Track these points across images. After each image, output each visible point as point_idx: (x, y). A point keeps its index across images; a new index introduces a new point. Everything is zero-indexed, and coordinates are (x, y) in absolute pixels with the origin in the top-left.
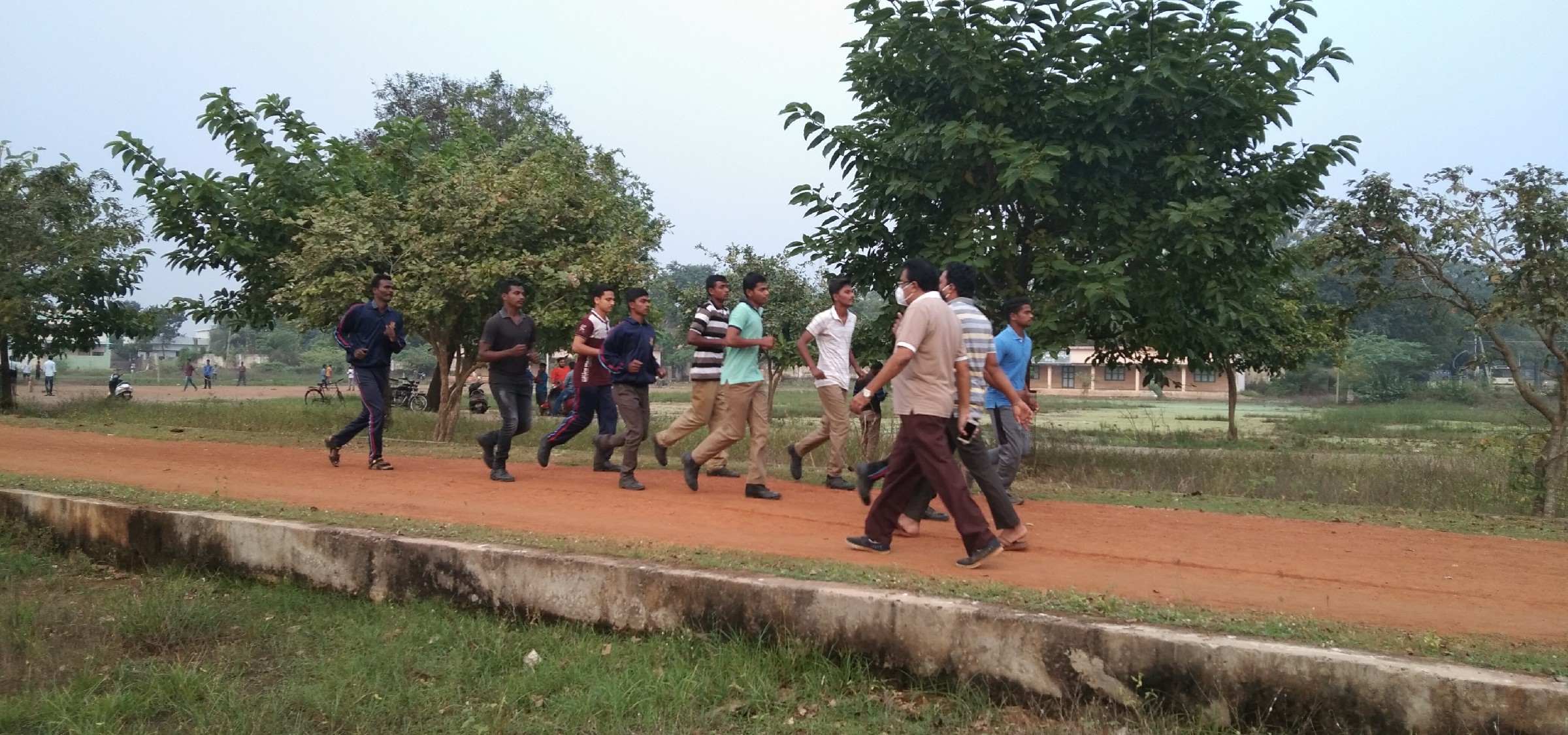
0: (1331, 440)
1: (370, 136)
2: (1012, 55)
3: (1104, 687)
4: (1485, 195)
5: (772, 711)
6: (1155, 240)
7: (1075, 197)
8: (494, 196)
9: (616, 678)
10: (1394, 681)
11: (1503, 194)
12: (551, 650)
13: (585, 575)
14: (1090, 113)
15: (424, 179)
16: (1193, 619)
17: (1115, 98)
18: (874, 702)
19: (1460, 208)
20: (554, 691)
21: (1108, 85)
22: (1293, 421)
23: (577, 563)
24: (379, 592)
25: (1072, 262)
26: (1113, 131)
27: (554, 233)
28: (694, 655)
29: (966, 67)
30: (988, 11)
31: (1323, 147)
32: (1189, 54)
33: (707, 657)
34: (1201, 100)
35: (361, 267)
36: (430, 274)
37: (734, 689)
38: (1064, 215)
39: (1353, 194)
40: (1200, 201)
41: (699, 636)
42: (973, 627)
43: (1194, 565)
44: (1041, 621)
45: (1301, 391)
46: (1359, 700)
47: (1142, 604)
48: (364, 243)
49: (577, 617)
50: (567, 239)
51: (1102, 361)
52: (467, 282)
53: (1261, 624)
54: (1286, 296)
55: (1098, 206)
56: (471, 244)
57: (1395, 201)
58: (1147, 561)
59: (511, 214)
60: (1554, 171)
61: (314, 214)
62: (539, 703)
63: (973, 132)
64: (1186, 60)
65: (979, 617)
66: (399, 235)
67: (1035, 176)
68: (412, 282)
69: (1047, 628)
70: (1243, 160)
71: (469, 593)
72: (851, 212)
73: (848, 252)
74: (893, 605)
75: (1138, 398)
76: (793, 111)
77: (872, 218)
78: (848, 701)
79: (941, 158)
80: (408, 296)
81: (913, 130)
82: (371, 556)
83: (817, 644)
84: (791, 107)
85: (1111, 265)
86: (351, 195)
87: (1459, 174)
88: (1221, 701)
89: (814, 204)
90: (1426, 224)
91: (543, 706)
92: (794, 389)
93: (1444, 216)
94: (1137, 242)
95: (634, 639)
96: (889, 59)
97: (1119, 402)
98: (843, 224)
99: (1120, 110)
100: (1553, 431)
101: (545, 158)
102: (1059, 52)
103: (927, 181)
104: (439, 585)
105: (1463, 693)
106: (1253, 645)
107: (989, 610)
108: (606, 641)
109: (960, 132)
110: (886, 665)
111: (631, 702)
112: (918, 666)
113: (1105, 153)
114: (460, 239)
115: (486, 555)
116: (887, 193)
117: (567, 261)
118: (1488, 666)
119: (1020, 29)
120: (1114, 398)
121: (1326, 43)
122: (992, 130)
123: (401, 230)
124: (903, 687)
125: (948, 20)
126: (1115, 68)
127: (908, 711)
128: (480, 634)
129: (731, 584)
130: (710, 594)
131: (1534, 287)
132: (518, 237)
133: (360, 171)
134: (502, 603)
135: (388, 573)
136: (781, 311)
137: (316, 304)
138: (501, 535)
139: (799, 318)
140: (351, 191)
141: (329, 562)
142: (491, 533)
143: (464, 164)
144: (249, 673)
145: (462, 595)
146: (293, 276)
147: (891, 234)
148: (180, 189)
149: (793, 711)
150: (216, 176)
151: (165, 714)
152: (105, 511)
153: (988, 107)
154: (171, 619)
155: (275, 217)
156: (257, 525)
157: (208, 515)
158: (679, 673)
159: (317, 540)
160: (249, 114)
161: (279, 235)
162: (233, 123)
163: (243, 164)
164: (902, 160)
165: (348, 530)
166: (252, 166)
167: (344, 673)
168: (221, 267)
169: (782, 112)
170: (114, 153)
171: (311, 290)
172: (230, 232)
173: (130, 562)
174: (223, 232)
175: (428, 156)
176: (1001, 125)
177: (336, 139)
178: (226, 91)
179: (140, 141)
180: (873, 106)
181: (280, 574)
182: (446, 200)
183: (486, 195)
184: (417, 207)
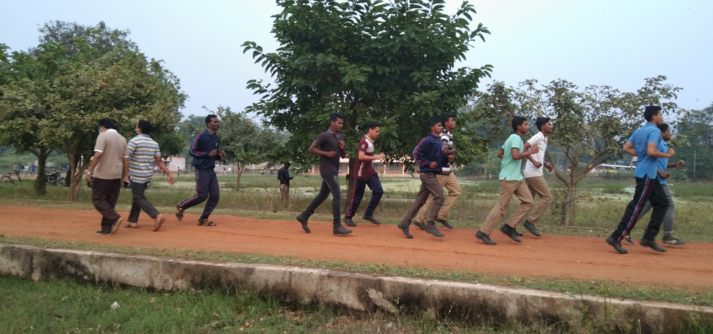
0: (481, 195)
1: (36, 51)
2: (347, 24)
3: (383, 305)
4: (542, 91)
5: (233, 325)
6: (409, 108)
7: (376, 89)
8: (98, 81)
9: (157, 313)
10: (502, 297)
11: (549, 91)
12: (124, 301)
13: (141, 265)
14: (381, 52)
15: (62, 73)
16: (421, 273)
17: (392, 46)
18: (281, 318)
19: (532, 97)
20: (126, 321)
21: (389, 40)
22: (467, 187)
23: (138, 259)
24: (36, 276)
25: (374, 118)
26: (391, 61)
27: (129, 100)
28: (195, 300)
29: (327, 29)
30: (337, 4)
31: (477, 70)
32: (423, 28)
33: (202, 301)
34: (428, 48)
35: (29, 116)
36: (65, 119)
37: (214, 316)
38: (371, 97)
39: (489, 90)
40: (427, 92)
41: (199, 291)
42: (326, 281)
43: (422, 250)
44: (356, 277)
45: (471, 174)
46: (488, 305)
47: (400, 268)
48: (31, 104)
49: (138, 285)
50: (135, 103)
51: (387, 161)
52: (85, 123)
53: (449, 274)
54: (464, 133)
55: (386, 93)
56: (87, 105)
57: (506, 93)
58: (403, 248)
59: (107, 90)
60: (569, 82)
61: (4, 89)
62: (118, 327)
63: (331, 59)
64: (422, 30)
65: (329, 277)
66: (49, 100)
67: (357, 79)
68: (56, 123)
69: (359, 280)
70: (446, 75)
71: (83, 275)
72: (275, 93)
73: (274, 111)
74: (290, 273)
75: (403, 177)
76: (247, 45)
77: (285, 96)
78: (269, 318)
79: (316, 69)
80: (54, 130)
81: (303, 57)
82: (32, 258)
83: (255, 292)
84: (247, 43)
85: (391, 119)
86: (24, 80)
87: (532, 82)
88: (432, 309)
89: (258, 89)
90: (518, 103)
91: (120, 328)
92: (251, 175)
93: (526, 100)
94: (401, 109)
95: (166, 294)
96: (292, 24)
97: (395, 179)
98: (272, 99)
99: (394, 51)
100: (568, 190)
101: (124, 64)
102: (367, 24)
103: (310, 80)
104: (68, 272)
105: (529, 301)
106: (445, 283)
107: (334, 273)
108: (152, 296)
109: (324, 58)
110: (287, 300)
111: (164, 324)
112: (302, 300)
113: (387, 70)
114: (81, 102)
115: (92, 256)
116: (292, 85)
117: (135, 113)
118: (539, 289)
119: (351, 13)
120: (394, 178)
121: (480, 25)
122: (339, 58)
123: (50, 98)
124: (294, 310)
125: (319, 7)
126: (392, 32)
127: (296, 321)
128: (89, 294)
129: (214, 267)
130: (204, 272)
131: (561, 130)
132: (111, 101)
133: (30, 68)
134: (100, 280)
135: (41, 266)
136: (244, 139)
137: (5, 134)
138: (99, 247)
139: (252, 142)
140: (24, 77)
141: (10, 262)
142: (94, 246)
143: (83, 66)
145: (79, 276)
147: (294, 104)
149: (243, 324)
153: (337, 48)
158: (188, 309)
159: (4, 252)
164: (299, 70)
165: (20, 246)
167: (16, 317)
169: (242, 46)
171: (3, 127)
175: (65, 61)
176: (343, 56)
177: (17, 52)
180: (286, 45)
182: (74, 83)
183: (95, 81)
184: (59, 86)
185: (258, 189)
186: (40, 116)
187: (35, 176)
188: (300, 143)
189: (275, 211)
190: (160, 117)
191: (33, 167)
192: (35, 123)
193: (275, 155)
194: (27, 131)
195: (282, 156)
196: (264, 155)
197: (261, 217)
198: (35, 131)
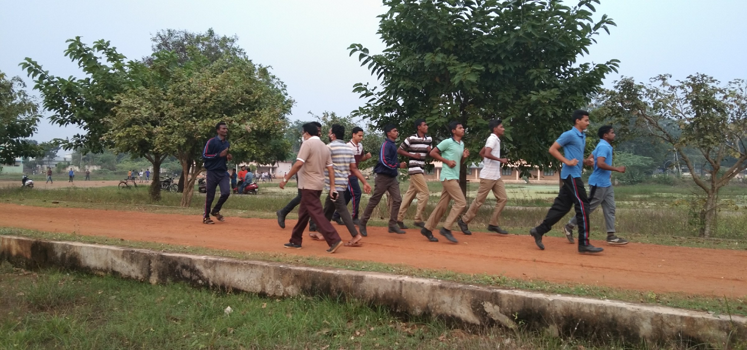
1: (149, 60)
2: (457, 21)
3: (500, 319)
4: (678, 87)
5: (343, 333)
6: (525, 109)
7: (487, 89)
8: (209, 88)
9: (269, 319)
10: (634, 315)
11: (686, 87)
12: (237, 306)
13: (254, 270)
14: (494, 49)
15: (175, 80)
16: (541, 287)
17: (506, 42)
18: (392, 328)
19: (666, 93)
20: (239, 326)
21: (503, 36)
23: (250, 265)
24: (154, 279)
26: (505, 58)
27: (239, 106)
28: (306, 307)
29: (435, 27)
31: (603, 65)
32: (540, 21)
33: (312, 308)
34: (546, 43)
35: (145, 123)
36: (178, 126)
37: (325, 323)
38: (482, 97)
39: (616, 87)
40: (546, 91)
41: (309, 298)
42: (439, 292)
43: (542, 262)
44: (470, 289)
46: (618, 324)
47: (518, 280)
48: (146, 111)
49: (250, 290)
50: (245, 109)
52: (197, 130)
53: (573, 289)
55: (498, 93)
56: (199, 111)
57: (636, 90)
58: (520, 260)
59: (218, 97)
60: (709, 77)
61: (122, 98)
62: (231, 332)
63: (439, 58)
64: (539, 24)
65: (441, 287)
66: (163, 107)
67: (468, 79)
68: (170, 130)
69: (473, 292)
70: (566, 71)
71: (198, 280)
72: (382, 96)
73: (380, 115)
74: (401, 282)
75: (517, 183)
76: (354, 48)
77: (392, 99)
78: (380, 328)
79: (424, 70)
80: (168, 137)
81: (411, 57)
82: (150, 262)
83: (365, 301)
84: (353, 46)
86: (140, 88)
87: (666, 77)
88: (554, 325)
89: (364, 92)
90: (650, 101)
91: (234, 333)
93: (659, 97)
94: (516, 110)
95: (278, 300)
96: (399, 23)
97: (511, 185)
98: (378, 102)
99: (508, 48)
100: (709, 198)
101: (234, 70)
102: (479, 20)
103: (417, 81)
104: (183, 276)
105: (666, 320)
106: (569, 299)
107: (446, 284)
108: (264, 302)
109: (433, 58)
110: (398, 310)
111: (276, 330)
112: (413, 310)
113: (501, 68)
114: (193, 109)
115: (206, 261)
116: (399, 87)
117: (245, 119)
118: (677, 307)
119: (461, 9)
121: (605, 17)
122: (448, 57)
123: (164, 105)
124: (406, 321)
125: (427, 5)
126: (506, 28)
127: (408, 332)
128: (203, 299)
129: (324, 274)
130: (314, 278)
131: (700, 130)
132: (221, 108)
133: (144, 77)
134: (214, 284)
135: (158, 270)
137: (123, 141)
138: (213, 252)
140: (140, 86)
141: (130, 265)
142: (208, 251)
143: (195, 73)
144: (90, 319)
145: (194, 280)
146: (111, 128)
147: (400, 107)
148: (56, 85)
149: (353, 333)
150: (74, 79)
151: (49, 339)
152: (20, 242)
153: (446, 46)
154: (52, 293)
155: (103, 99)
156: (94, 248)
157: (70, 243)
158: (299, 316)
159: (124, 255)
160: (89, 49)
161: (105, 108)
162: (82, 54)
163: (87, 74)
164: (406, 71)
165: (138, 250)
166: (91, 74)
167: (136, 319)
168: (76, 123)
169: (348, 48)
170: (23, 68)
171: (121, 134)
172: (81, 106)
173: (32, 266)
174: (77, 106)
175: (177, 69)
176: (452, 55)
177: (132, 62)
178: (78, 38)
179: (36, 62)
180: (392, 46)
181: (106, 271)
182: (186, 91)
183: (206, 88)
184: (172, 94)
186: (155, 124)
187: (150, 182)
190: (269, 124)
191: (148, 173)
192: (150, 130)
194: (143, 138)
198: (150, 138)
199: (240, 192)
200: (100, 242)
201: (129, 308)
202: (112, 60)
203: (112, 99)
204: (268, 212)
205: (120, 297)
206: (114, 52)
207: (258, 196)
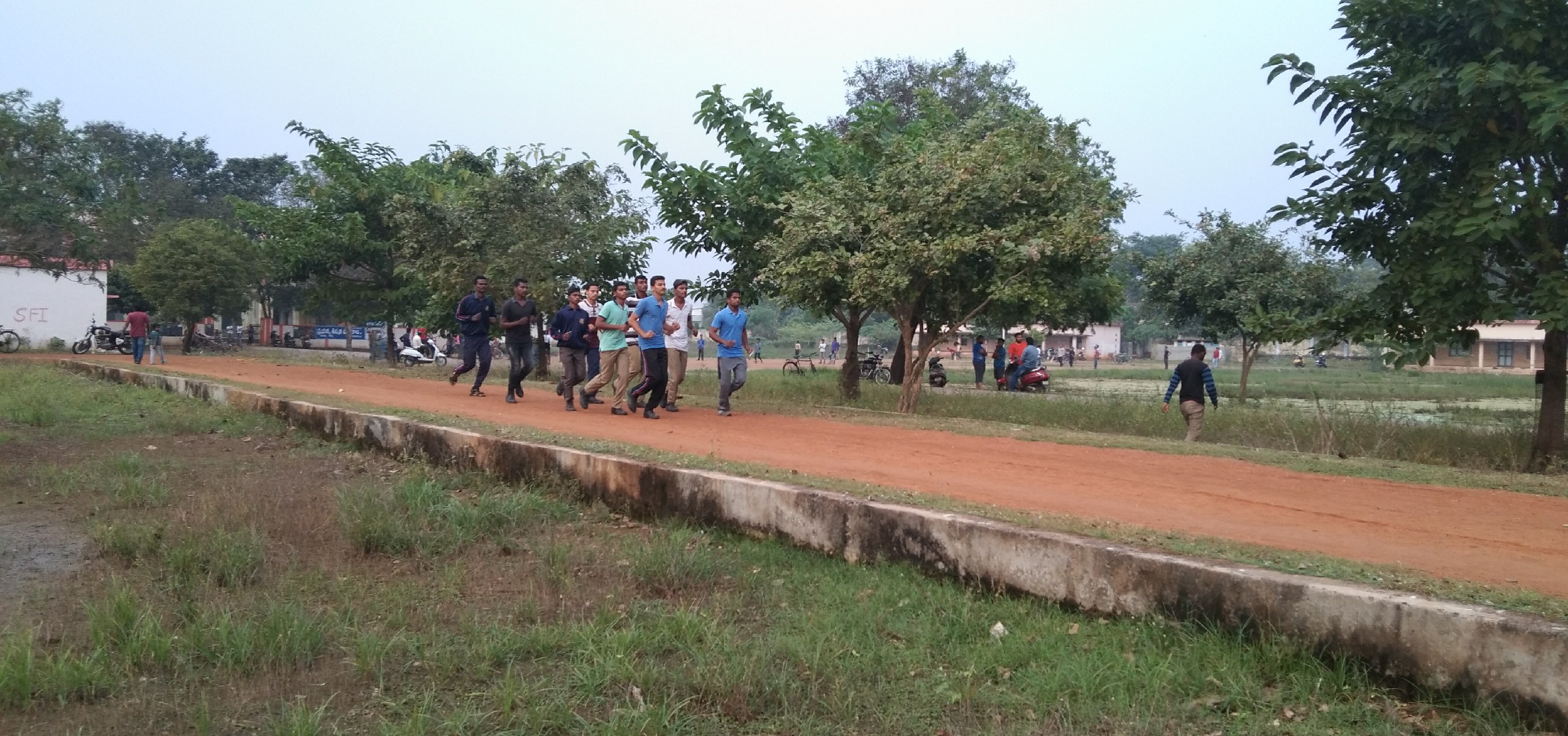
1: (842, 122)
5: (1255, 710)
8: (957, 173)
9: (1084, 659)
12: (1017, 624)
13: (1050, 552)
15: (891, 160)
18: (1374, 712)
20: (1021, 665)
23: (1042, 539)
24: (852, 553)
27: (1016, 207)
28: (1167, 643)
33: (1181, 645)
35: (834, 247)
36: (896, 252)
37: (1211, 683)
41: (1173, 624)
42: (1498, 638)
48: (837, 224)
49: (1042, 594)
50: (1028, 212)
52: (930, 258)
56: (935, 221)
59: (973, 190)
61: (793, 199)
62: (1007, 676)
63: (1498, 74)
65: (1505, 628)
66: (868, 216)
68: (879, 260)
71: (936, 561)
72: (1345, 171)
73: (1341, 215)
74: (1398, 607)
76: (1277, 64)
77: (1370, 176)
78: (1342, 707)
79: (1456, 105)
80: (876, 273)
81: (1421, 76)
82: (845, 520)
83: (1306, 643)
84: (1275, 60)
86: (825, 179)
89: (1301, 164)
91: (1011, 679)
92: (1271, 368)
95: (1102, 621)
98: (1335, 185)
101: (1008, 133)
103: (1438, 132)
104: (908, 551)
107: (1519, 621)
108: (1072, 621)
109: (1480, 75)
110: (1388, 672)
111: (1101, 685)
112: (1428, 676)
114: (924, 217)
115: (952, 524)
116: (1390, 147)
117: (1028, 234)
122: (1522, 70)
123: (871, 210)
124: (1408, 698)
127: (1414, 725)
128: (947, 601)
129: (1208, 573)
130: (1184, 581)
132: (980, 213)
133: (833, 156)
134: (968, 573)
135: (860, 536)
136: (1259, 283)
137: (795, 282)
138: (965, 506)
139: (1280, 289)
140: (825, 175)
141: (808, 522)
142: (956, 503)
143: (929, 143)
144: (739, 621)
145: (929, 562)
146: (774, 257)
147: (1392, 194)
148: (679, 180)
149: (1279, 712)
150: (710, 167)
151: (670, 651)
152: (621, 467)
153: (1518, 43)
154: (675, 566)
155: (760, 202)
156: (746, 485)
157: (705, 474)
158: (1151, 660)
159: (799, 500)
160: (737, 108)
161: (761, 220)
162: (723, 118)
163: (732, 155)
164: (1408, 110)
165: (825, 493)
166: (740, 156)
167: (822, 628)
168: (714, 250)
169: (1264, 66)
170: (626, 150)
171: (791, 269)
172: (721, 218)
173: (641, 513)
174: (715, 218)
175: (896, 137)
176: (1534, 63)
177: (812, 127)
178: (717, 88)
179: (647, 138)
180: (1372, 53)
181: (766, 531)
182: (912, 180)
183: (950, 173)
184: (885, 187)
185: (1290, 400)
186: (852, 248)
188: (1407, 292)
189: (1341, 456)
190: (1078, 242)
192: (843, 260)
193: (1342, 320)
194: (831, 275)
195: (1358, 322)
196: (1314, 320)
197: (1307, 467)
198: (843, 277)
199: (1013, 387)
200: (757, 474)
201: (808, 606)
202: (776, 127)
203: (777, 203)
204: (1071, 429)
205: (792, 582)
206: (780, 112)
207: (1050, 397)
